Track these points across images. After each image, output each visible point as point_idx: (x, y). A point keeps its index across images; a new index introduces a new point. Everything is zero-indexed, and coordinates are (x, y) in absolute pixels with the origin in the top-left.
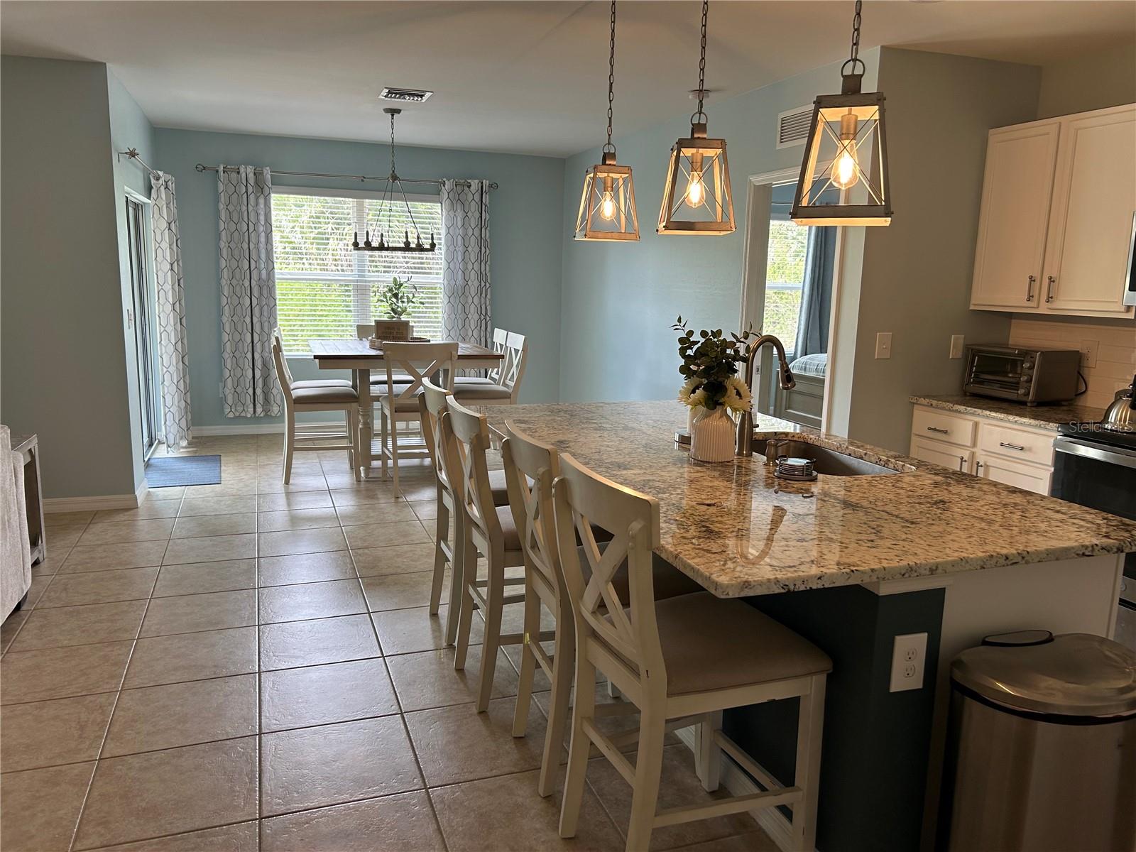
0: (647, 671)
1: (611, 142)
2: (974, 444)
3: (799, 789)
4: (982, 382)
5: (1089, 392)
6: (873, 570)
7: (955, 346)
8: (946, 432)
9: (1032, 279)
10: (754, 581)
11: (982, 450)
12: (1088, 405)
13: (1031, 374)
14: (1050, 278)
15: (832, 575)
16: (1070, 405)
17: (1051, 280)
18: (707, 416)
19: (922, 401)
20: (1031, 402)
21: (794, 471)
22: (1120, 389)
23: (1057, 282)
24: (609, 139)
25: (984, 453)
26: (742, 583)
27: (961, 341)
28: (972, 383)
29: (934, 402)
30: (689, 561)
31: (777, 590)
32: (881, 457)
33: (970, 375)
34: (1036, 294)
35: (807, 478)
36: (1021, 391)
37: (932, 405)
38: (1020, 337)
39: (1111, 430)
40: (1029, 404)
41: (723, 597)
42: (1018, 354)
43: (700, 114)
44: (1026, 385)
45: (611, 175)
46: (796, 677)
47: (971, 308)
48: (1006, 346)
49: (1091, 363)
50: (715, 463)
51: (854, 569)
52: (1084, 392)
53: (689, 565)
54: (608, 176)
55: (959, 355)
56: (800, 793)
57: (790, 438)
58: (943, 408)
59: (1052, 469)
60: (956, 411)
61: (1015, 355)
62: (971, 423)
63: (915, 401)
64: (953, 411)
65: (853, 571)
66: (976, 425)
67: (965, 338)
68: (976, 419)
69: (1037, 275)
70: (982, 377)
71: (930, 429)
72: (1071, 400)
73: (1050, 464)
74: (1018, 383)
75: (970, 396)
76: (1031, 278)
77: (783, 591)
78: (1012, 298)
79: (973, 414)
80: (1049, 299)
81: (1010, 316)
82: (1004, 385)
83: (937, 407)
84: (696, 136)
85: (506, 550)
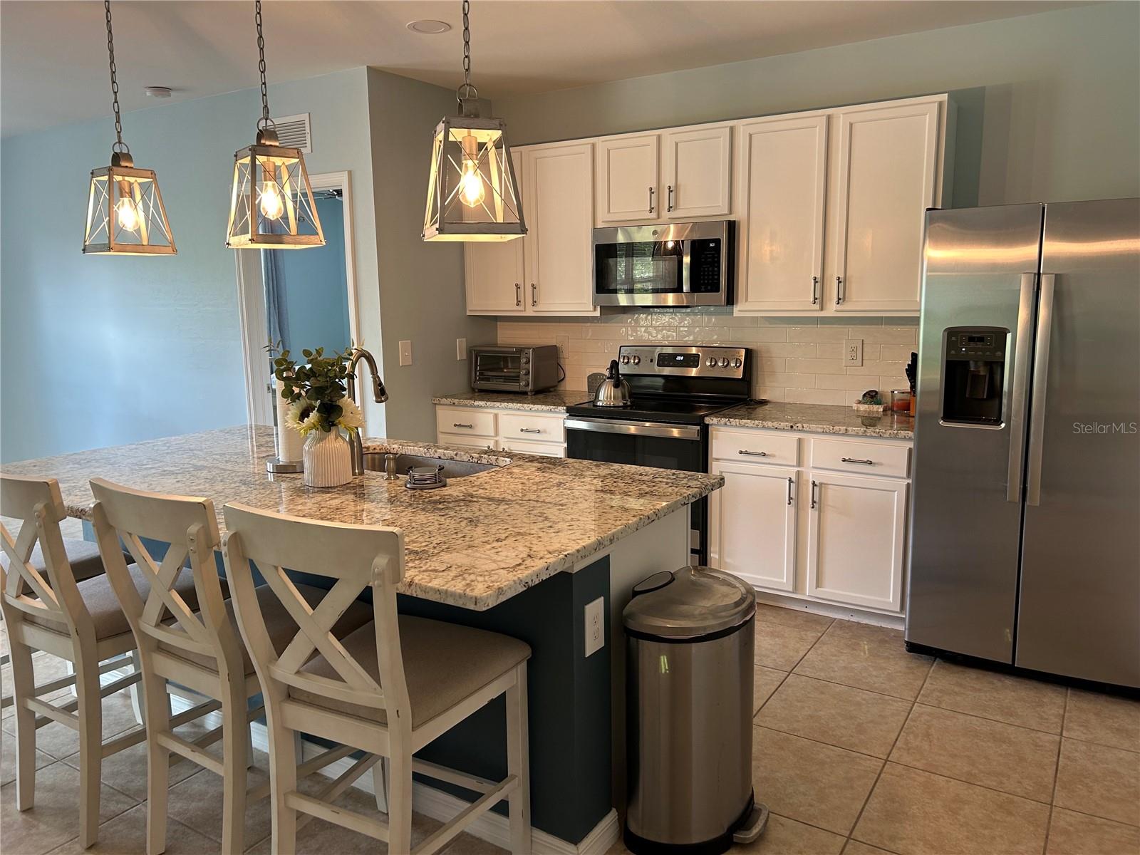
0: (398, 711)
1: (123, 141)
2: (497, 434)
3: (514, 777)
4: (488, 379)
5: (567, 379)
6: (578, 551)
7: (461, 348)
8: (471, 427)
9: (518, 287)
10: (505, 586)
11: (505, 437)
12: (567, 389)
13: (527, 367)
14: (533, 285)
15: (554, 563)
16: (555, 390)
17: (533, 287)
18: (321, 440)
19: (444, 401)
20: (531, 391)
21: (425, 480)
22: (591, 373)
23: (537, 289)
24: (119, 137)
25: (507, 440)
26: (497, 591)
27: (464, 345)
28: (478, 381)
29: (456, 401)
30: (430, 584)
31: (521, 589)
32: (473, 455)
33: (476, 374)
34: (522, 299)
35: (438, 484)
36: (523, 383)
37: (454, 403)
38: (508, 337)
39: (602, 406)
40: (529, 393)
41: (484, 609)
42: (516, 352)
43: (266, 120)
44: (524, 377)
45: (127, 178)
46: (506, 672)
47: (468, 313)
48: (496, 345)
49: (565, 354)
50: (337, 487)
51: (566, 553)
52: (563, 379)
53: (432, 589)
54: (124, 180)
55: (465, 357)
56: (516, 780)
57: (371, 451)
58: (466, 406)
59: (566, 445)
60: (478, 406)
61: (513, 353)
62: (492, 416)
63: (438, 402)
64: (475, 407)
65: (566, 556)
66: (496, 416)
67: (467, 340)
68: (495, 411)
69: (520, 282)
70: (486, 374)
71: (455, 425)
72: (556, 386)
73: (562, 440)
74: (519, 376)
75: (479, 392)
76: (517, 285)
77: (525, 589)
78: (504, 304)
79: (493, 407)
80: (534, 303)
81: (496, 318)
82: (508, 379)
83: (459, 405)
84: (264, 142)
85: (99, 640)
